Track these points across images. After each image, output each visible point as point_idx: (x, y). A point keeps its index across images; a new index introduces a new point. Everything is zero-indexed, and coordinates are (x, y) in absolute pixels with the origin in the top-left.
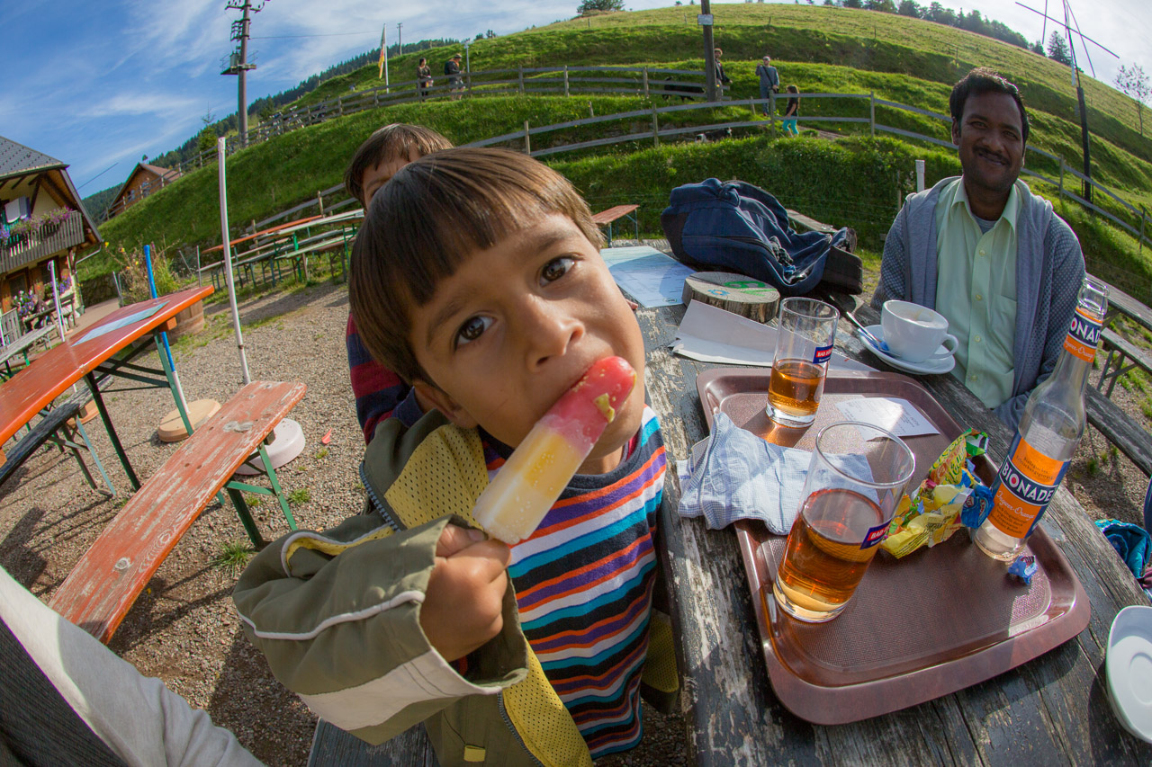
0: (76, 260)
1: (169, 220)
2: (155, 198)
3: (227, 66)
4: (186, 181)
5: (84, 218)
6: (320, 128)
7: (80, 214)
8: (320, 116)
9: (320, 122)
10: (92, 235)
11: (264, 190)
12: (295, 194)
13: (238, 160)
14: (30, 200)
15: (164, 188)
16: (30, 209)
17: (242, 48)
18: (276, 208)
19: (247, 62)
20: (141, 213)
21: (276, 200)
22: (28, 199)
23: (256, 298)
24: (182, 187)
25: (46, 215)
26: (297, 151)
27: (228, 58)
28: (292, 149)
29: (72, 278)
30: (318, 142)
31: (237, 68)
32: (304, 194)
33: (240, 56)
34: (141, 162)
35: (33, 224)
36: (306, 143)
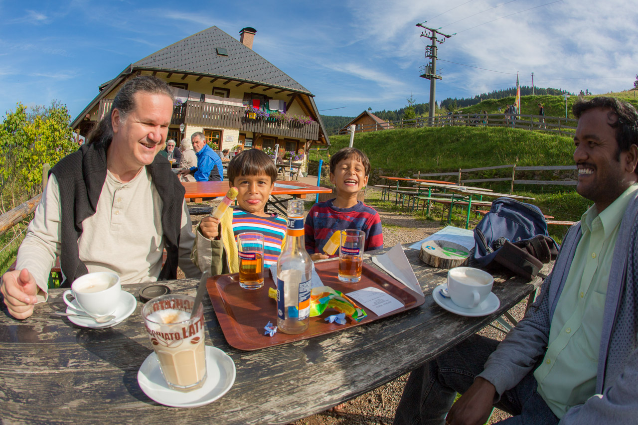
0: (310, 147)
1: (375, 151)
2: (370, 135)
3: (424, 73)
4: (391, 133)
5: (320, 128)
6: (473, 129)
7: (318, 125)
8: (475, 122)
9: (475, 126)
10: (324, 139)
11: (434, 156)
12: (450, 165)
13: (423, 132)
14: (287, 104)
15: (377, 132)
16: (286, 109)
17: (433, 63)
18: (437, 169)
19: (436, 74)
20: (359, 140)
21: (438, 165)
22: (285, 103)
23: (398, 213)
24: (387, 135)
25: (296, 116)
26: (458, 140)
27: (424, 68)
28: (455, 138)
29: (305, 156)
30: (469, 138)
31: (430, 75)
32: (455, 167)
33: (431, 68)
34: (367, 111)
35: (286, 117)
36: (463, 136)
